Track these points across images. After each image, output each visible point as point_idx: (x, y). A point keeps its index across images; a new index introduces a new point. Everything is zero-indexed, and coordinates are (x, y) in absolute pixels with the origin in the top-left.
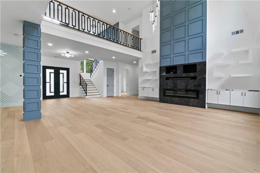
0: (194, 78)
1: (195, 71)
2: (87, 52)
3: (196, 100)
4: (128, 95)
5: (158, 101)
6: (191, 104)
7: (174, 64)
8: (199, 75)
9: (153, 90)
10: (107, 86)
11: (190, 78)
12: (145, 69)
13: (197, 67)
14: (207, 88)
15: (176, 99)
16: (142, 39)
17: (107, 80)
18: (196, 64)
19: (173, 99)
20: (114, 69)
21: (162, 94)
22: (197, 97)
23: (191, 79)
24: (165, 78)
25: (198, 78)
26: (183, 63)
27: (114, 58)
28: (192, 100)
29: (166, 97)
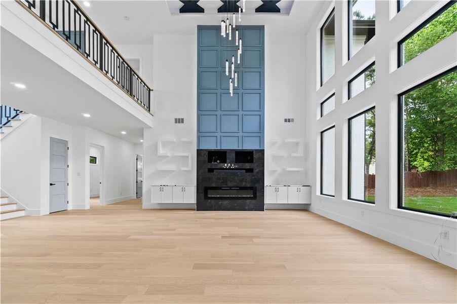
0: (250, 171)
1: (251, 161)
2: (21, 86)
3: (253, 201)
4: (104, 204)
5: (194, 210)
6: (247, 208)
7: (222, 148)
8: (257, 166)
9: (183, 190)
10: (51, 184)
11: (244, 171)
12: (161, 151)
13: (254, 156)
14: (265, 185)
15: (226, 202)
16: (152, 90)
17: (52, 169)
18: (253, 152)
19: (220, 203)
20: (67, 142)
21: (202, 195)
22: (255, 197)
23: (246, 172)
24: (207, 169)
25: (256, 171)
26: (236, 147)
27: (87, 115)
28: (248, 201)
29: (209, 201)
